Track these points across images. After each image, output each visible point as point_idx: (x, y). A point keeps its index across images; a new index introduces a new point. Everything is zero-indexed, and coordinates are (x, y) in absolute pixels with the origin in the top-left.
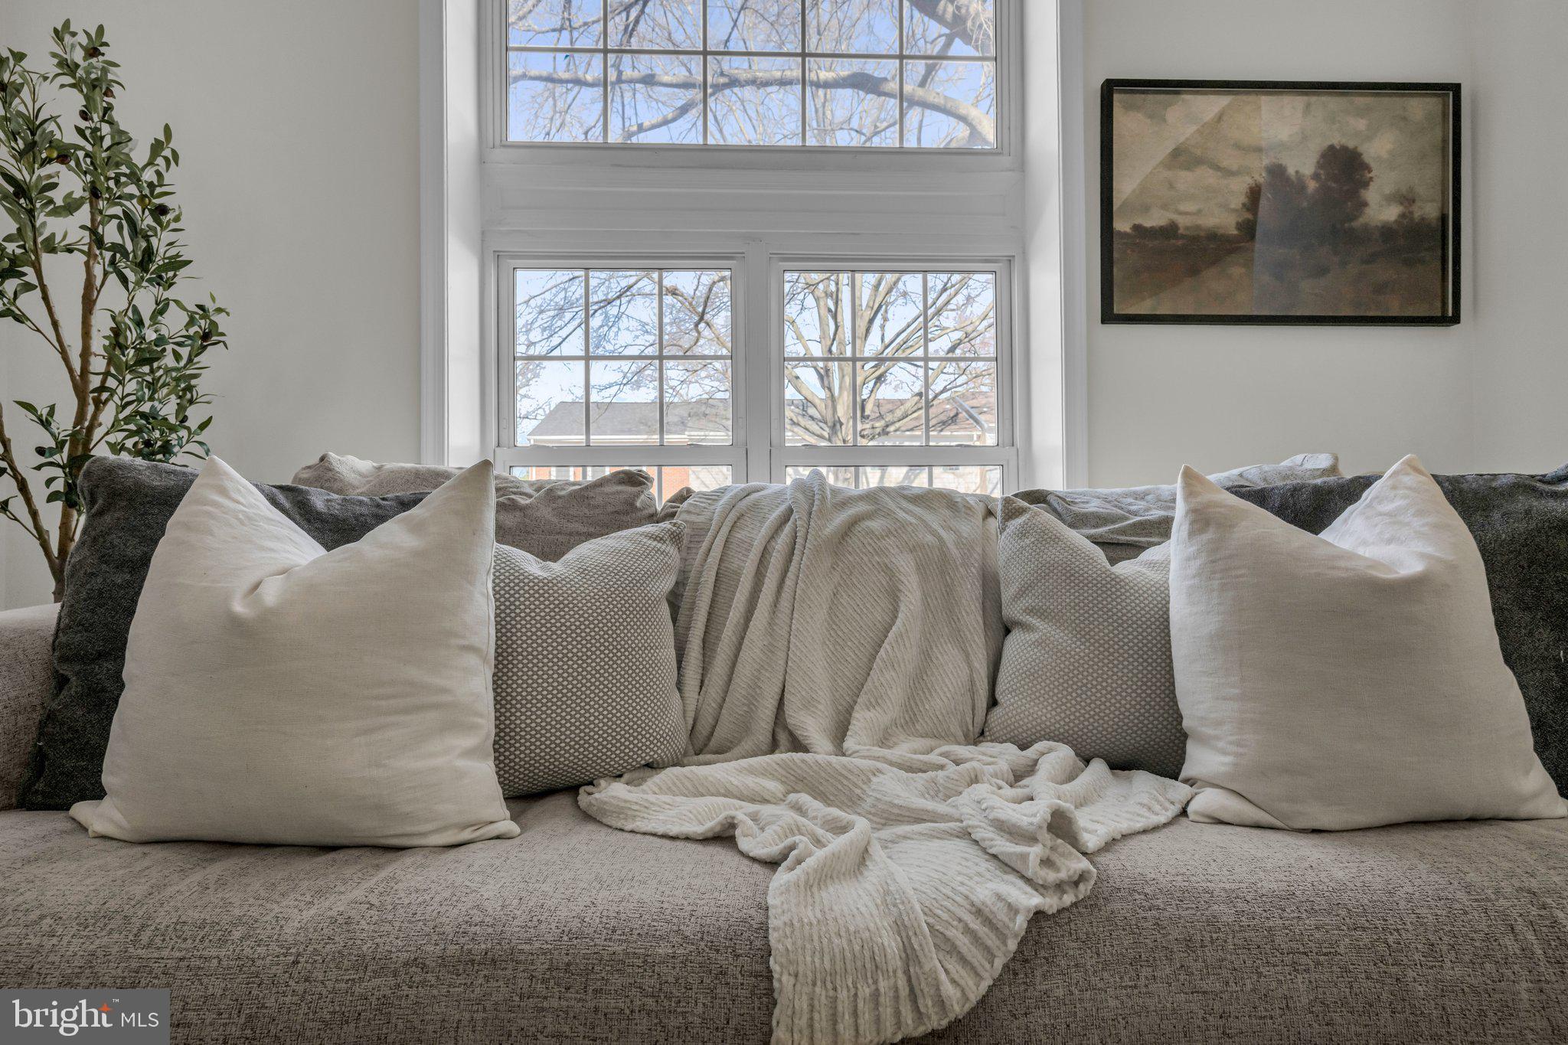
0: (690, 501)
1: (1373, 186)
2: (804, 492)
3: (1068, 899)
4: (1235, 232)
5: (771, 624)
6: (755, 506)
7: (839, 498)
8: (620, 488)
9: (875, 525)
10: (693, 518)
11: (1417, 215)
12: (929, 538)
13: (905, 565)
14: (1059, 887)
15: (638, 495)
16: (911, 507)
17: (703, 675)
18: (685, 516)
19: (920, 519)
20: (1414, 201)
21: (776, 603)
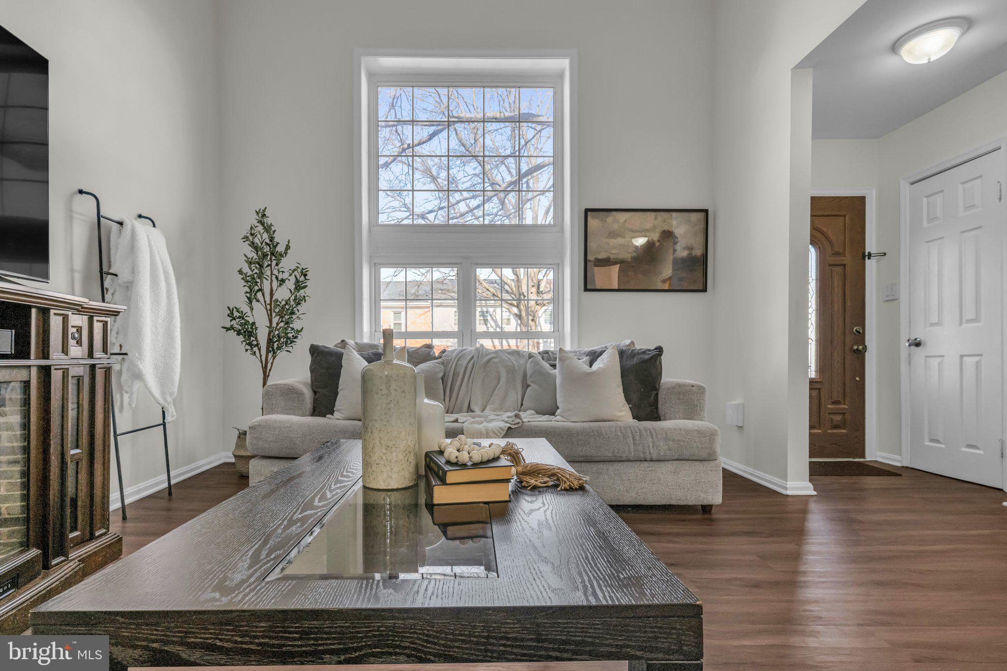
0: (445, 353)
1: (678, 244)
2: (477, 351)
3: (516, 426)
4: (630, 260)
5: (467, 385)
6: (464, 355)
7: (487, 353)
8: (426, 349)
9: (496, 360)
10: (447, 358)
11: (693, 254)
12: (511, 364)
13: (503, 371)
14: (515, 424)
15: (431, 351)
16: (508, 355)
17: (450, 399)
18: (445, 357)
19: (509, 359)
20: (693, 249)
21: (469, 380)
